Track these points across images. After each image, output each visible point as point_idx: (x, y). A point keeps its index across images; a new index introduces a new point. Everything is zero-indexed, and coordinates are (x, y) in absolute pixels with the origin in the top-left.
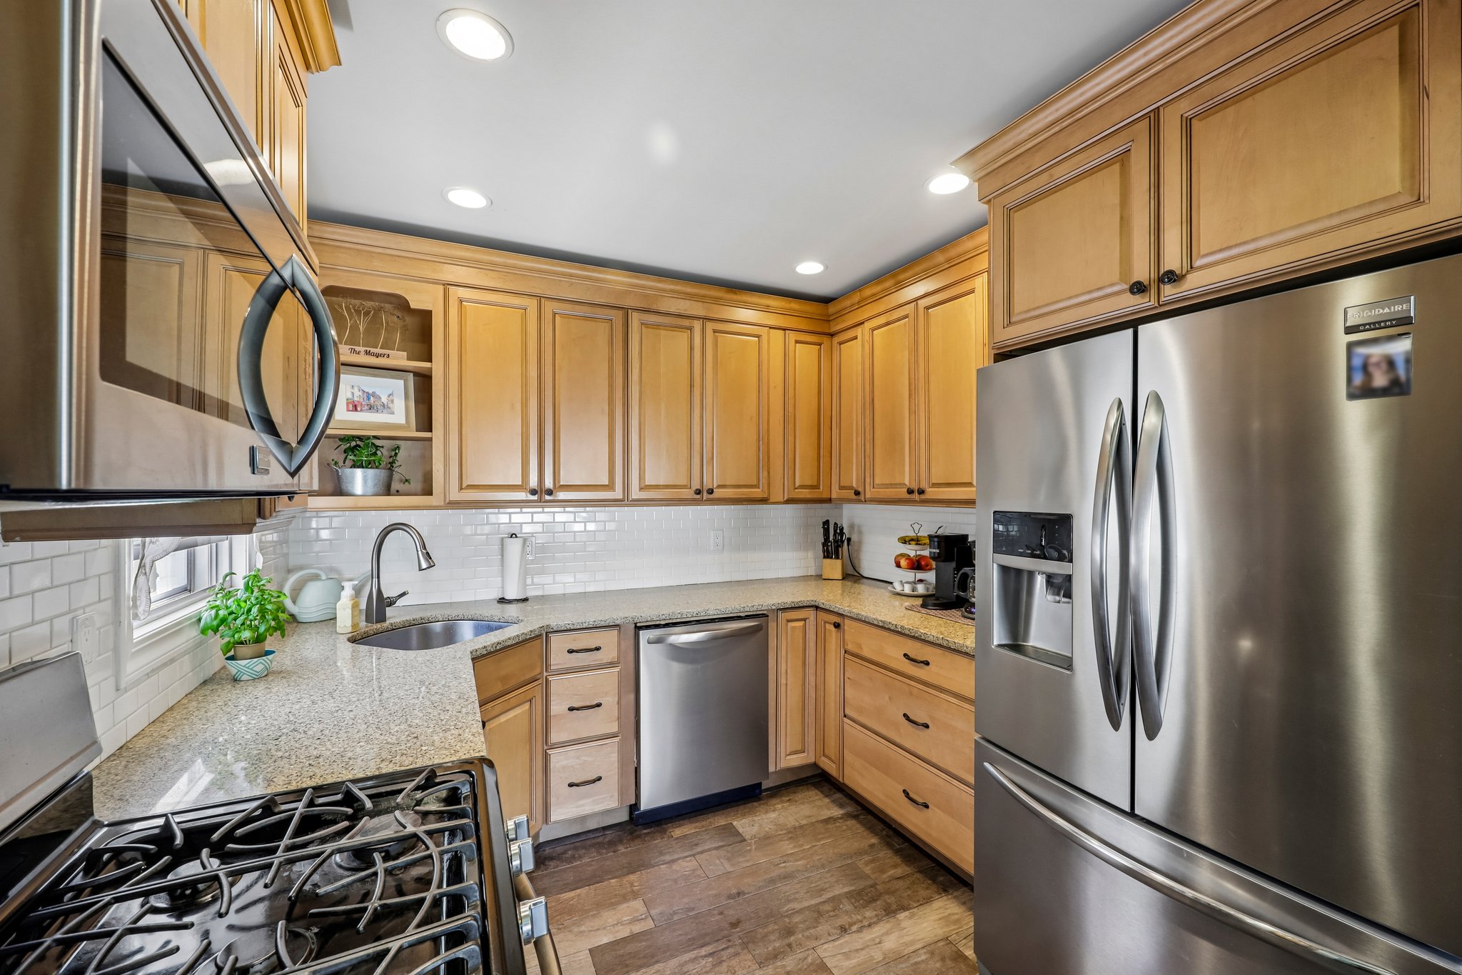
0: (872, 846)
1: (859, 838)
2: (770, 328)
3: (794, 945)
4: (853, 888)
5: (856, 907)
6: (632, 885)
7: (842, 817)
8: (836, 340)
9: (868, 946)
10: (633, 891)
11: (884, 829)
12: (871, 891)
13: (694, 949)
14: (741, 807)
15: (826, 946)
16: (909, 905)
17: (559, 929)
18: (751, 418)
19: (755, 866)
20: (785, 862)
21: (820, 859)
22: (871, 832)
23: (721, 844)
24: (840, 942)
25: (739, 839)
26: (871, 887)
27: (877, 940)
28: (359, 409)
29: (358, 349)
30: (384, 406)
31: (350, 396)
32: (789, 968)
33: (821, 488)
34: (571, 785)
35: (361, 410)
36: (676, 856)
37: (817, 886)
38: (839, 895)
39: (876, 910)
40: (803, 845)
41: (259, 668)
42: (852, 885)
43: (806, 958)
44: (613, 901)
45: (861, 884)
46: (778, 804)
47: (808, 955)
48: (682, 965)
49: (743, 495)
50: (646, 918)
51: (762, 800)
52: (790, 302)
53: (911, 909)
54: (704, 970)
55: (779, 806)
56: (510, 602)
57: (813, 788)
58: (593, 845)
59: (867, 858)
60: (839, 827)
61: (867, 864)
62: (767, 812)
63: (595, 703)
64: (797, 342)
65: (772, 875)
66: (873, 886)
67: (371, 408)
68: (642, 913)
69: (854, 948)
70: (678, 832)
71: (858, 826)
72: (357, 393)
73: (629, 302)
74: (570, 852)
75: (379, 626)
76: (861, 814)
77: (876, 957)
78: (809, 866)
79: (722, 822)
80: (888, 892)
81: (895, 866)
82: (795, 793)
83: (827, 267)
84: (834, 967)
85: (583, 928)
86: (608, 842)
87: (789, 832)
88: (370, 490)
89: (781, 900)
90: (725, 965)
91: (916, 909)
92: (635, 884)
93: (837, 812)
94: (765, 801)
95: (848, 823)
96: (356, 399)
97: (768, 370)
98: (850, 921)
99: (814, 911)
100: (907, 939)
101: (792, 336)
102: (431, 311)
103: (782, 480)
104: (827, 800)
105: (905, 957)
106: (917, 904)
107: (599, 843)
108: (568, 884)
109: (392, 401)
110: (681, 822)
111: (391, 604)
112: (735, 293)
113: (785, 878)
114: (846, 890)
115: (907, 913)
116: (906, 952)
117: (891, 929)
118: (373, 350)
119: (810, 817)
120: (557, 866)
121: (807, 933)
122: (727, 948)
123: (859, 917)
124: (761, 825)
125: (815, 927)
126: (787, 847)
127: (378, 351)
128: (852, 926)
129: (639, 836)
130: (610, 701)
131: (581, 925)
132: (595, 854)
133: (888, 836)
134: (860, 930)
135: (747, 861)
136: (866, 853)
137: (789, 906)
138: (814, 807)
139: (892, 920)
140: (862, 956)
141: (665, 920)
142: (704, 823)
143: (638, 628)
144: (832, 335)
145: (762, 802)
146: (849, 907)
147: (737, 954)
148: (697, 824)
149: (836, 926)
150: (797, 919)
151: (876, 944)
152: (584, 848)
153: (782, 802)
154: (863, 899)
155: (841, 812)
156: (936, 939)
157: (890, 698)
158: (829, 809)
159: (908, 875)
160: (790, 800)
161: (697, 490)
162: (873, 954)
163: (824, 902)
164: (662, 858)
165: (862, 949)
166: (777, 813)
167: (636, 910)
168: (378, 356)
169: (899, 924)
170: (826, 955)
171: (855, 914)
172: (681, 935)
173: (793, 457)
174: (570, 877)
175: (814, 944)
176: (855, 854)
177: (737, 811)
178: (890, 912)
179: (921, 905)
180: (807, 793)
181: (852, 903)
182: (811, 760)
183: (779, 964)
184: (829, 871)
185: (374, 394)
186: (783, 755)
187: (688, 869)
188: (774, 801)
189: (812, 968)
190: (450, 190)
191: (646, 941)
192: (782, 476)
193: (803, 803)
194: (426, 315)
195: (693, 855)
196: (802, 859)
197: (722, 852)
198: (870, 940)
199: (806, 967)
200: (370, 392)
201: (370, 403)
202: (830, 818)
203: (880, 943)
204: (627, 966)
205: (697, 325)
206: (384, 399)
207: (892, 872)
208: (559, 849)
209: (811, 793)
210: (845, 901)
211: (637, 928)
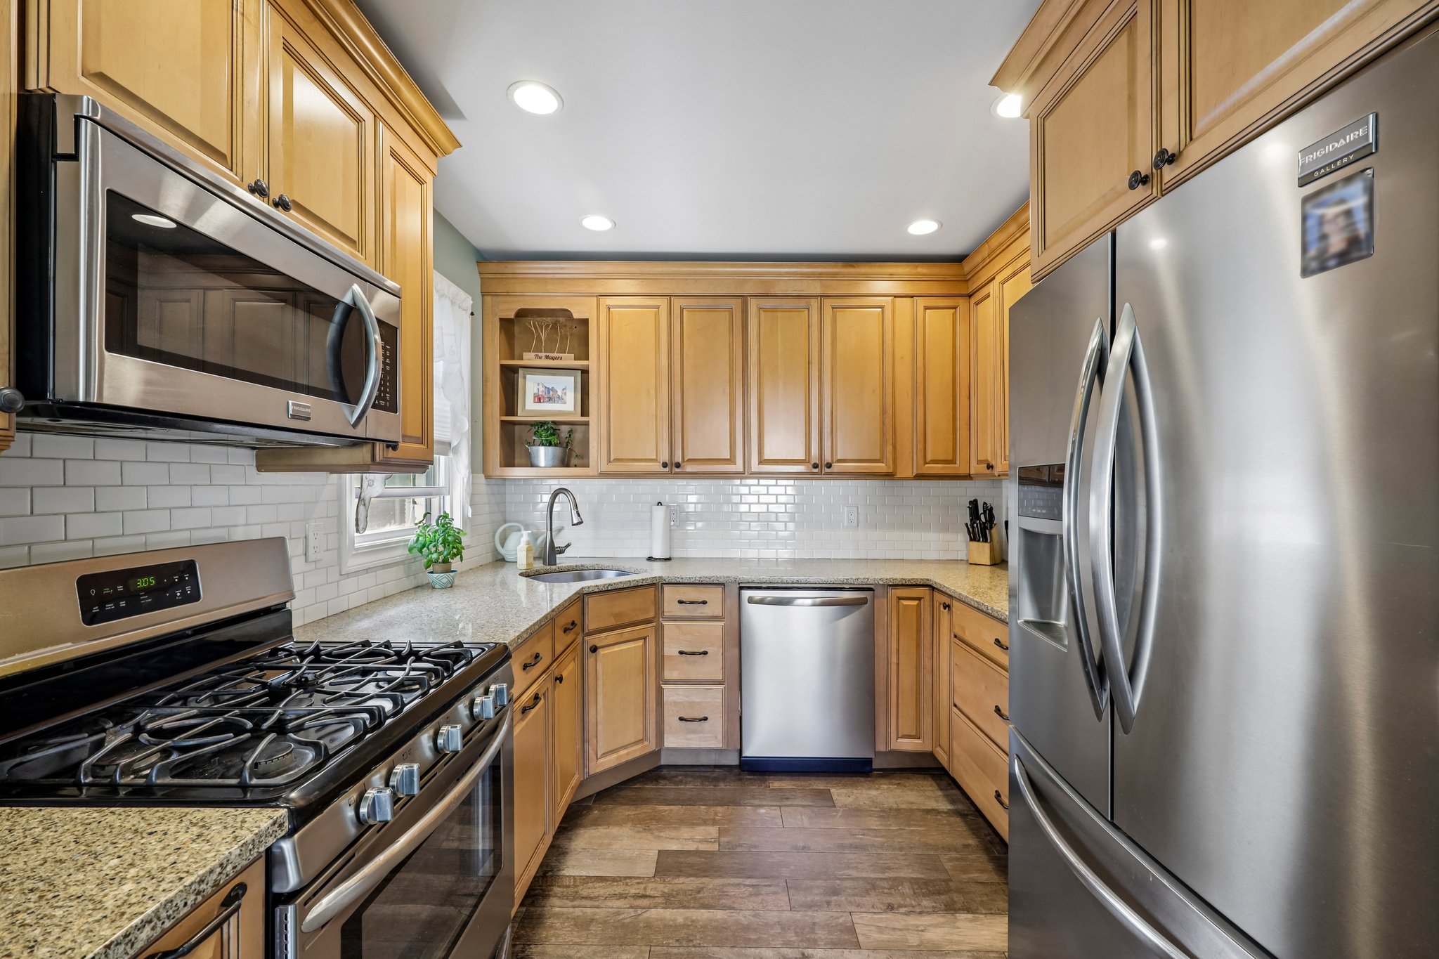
0: (967, 846)
1: (958, 835)
2: (895, 297)
3: (833, 904)
4: (922, 876)
5: (915, 893)
6: (716, 814)
7: (948, 813)
8: (974, 300)
9: (909, 929)
10: (714, 819)
11: (989, 835)
12: (941, 885)
13: (741, 877)
14: (846, 779)
15: (864, 915)
16: (977, 909)
17: (645, 829)
18: (874, 391)
19: (832, 830)
20: (864, 835)
21: (902, 842)
22: (974, 834)
23: (810, 804)
24: (880, 916)
25: (830, 804)
26: (944, 881)
27: (922, 928)
28: (542, 401)
29: (540, 354)
30: (559, 397)
31: (536, 392)
32: (818, 920)
33: (958, 462)
34: (681, 719)
35: (544, 402)
36: (764, 803)
37: (885, 863)
38: (904, 878)
39: (935, 903)
40: (891, 825)
41: (445, 580)
42: (923, 874)
43: (838, 918)
44: (695, 821)
45: (934, 875)
46: (885, 784)
47: (842, 916)
48: (724, 885)
49: (864, 469)
50: (715, 842)
51: (870, 777)
52: (917, 267)
53: (977, 913)
54: (741, 895)
55: (885, 787)
56: (656, 559)
57: (930, 779)
58: (700, 777)
59: (954, 855)
60: (939, 820)
61: (950, 860)
62: (869, 788)
63: (702, 650)
64: (926, 308)
65: (845, 842)
66: (946, 881)
67: (550, 399)
68: (713, 837)
69: (892, 926)
70: (776, 784)
71: (962, 824)
72: (542, 389)
73: (748, 290)
74: (680, 777)
75: (549, 567)
76: (971, 815)
77: (911, 941)
78: (886, 845)
79: (821, 787)
80: (959, 891)
81: (982, 871)
82: (909, 779)
83: (942, 225)
84: (862, 934)
85: (662, 834)
86: (714, 777)
87: (882, 811)
88: (550, 463)
89: (842, 864)
90: (760, 898)
91: (983, 916)
92: (719, 815)
93: (944, 806)
94: (873, 779)
95: (952, 818)
96: (540, 393)
97: (893, 339)
98: (902, 902)
99: (869, 883)
100: (955, 938)
101: (921, 303)
102: (588, 319)
103: (911, 455)
104: (940, 793)
105: (943, 952)
106: (987, 912)
107: (706, 777)
108: (667, 800)
109: (565, 394)
110: (784, 777)
111: (561, 552)
112: (853, 266)
113: (856, 847)
114: (914, 876)
115: (970, 916)
116: (947, 948)
117: (943, 923)
118: (550, 355)
119: (912, 803)
120: (666, 785)
121: (852, 899)
122: (770, 886)
123: (913, 903)
124: (857, 798)
125: (862, 896)
126: (874, 823)
127: (555, 355)
128: (902, 907)
129: (740, 780)
130: (715, 651)
131: (661, 832)
132: (699, 784)
133: (991, 842)
134: (906, 914)
135: (826, 824)
136: (956, 850)
137: (848, 871)
138: (922, 795)
139: (949, 916)
140: (896, 936)
141: (729, 849)
142: (804, 783)
143: (741, 588)
144: (970, 296)
145: (869, 779)
146: (908, 891)
147: (775, 893)
148: (795, 783)
149: (884, 902)
150: (847, 884)
151: (918, 931)
152: (692, 777)
153: (890, 784)
154: (927, 889)
155: (950, 807)
156: (990, 949)
157: (986, 688)
158: (937, 802)
159: (992, 883)
160: (899, 783)
161: (815, 463)
162: (909, 938)
163: (884, 879)
164: (752, 801)
165: (900, 930)
166: (879, 792)
167: (710, 834)
168: (554, 359)
169: (955, 922)
170: (859, 922)
171: (910, 899)
172: (736, 863)
173: (922, 429)
174: (671, 795)
175: (853, 909)
176: (943, 848)
177: (841, 781)
178: (951, 908)
179: (992, 914)
180: (921, 782)
181: (913, 889)
182: (928, 748)
183: (810, 913)
184: (905, 855)
185: (553, 389)
186: (894, 736)
187: (769, 816)
188: (882, 781)
189: (839, 928)
190: (583, 219)
191: (705, 858)
192: (911, 451)
193: (912, 790)
194: (585, 322)
195: (780, 807)
196: (883, 836)
197: (807, 811)
198: (912, 925)
199: (834, 924)
200: (550, 387)
201: (547, 396)
202: (933, 810)
203: (923, 931)
204: (681, 871)
205: (814, 304)
206: (560, 393)
207: (976, 875)
208: (673, 773)
209: (925, 783)
210: (907, 885)
211: (703, 847)
